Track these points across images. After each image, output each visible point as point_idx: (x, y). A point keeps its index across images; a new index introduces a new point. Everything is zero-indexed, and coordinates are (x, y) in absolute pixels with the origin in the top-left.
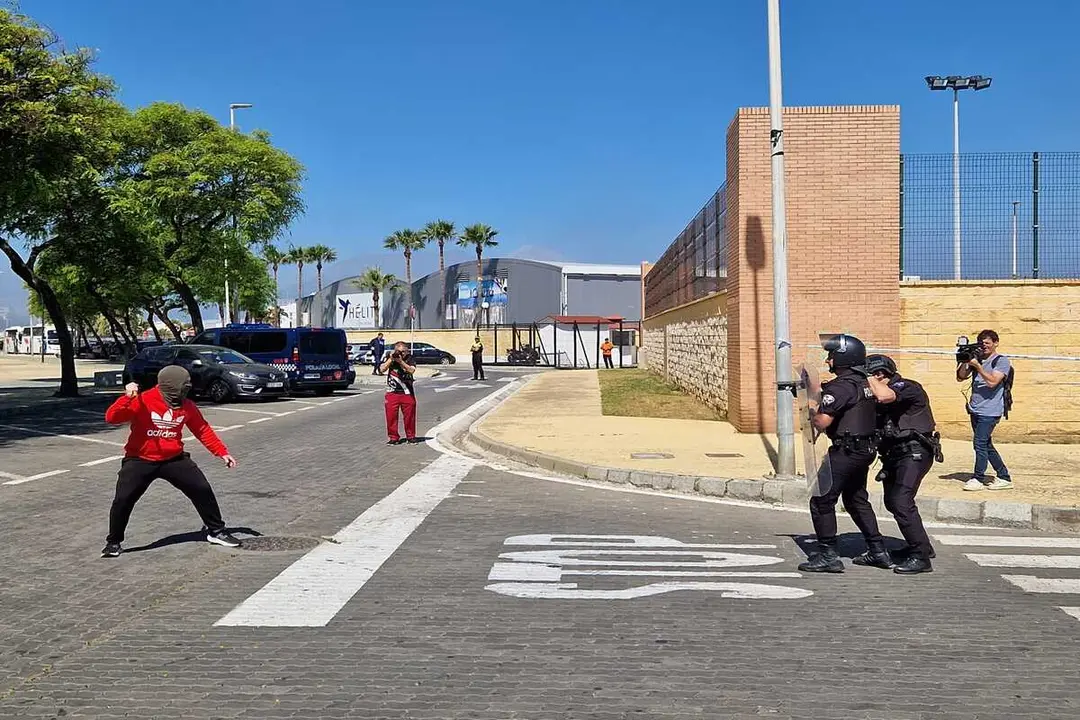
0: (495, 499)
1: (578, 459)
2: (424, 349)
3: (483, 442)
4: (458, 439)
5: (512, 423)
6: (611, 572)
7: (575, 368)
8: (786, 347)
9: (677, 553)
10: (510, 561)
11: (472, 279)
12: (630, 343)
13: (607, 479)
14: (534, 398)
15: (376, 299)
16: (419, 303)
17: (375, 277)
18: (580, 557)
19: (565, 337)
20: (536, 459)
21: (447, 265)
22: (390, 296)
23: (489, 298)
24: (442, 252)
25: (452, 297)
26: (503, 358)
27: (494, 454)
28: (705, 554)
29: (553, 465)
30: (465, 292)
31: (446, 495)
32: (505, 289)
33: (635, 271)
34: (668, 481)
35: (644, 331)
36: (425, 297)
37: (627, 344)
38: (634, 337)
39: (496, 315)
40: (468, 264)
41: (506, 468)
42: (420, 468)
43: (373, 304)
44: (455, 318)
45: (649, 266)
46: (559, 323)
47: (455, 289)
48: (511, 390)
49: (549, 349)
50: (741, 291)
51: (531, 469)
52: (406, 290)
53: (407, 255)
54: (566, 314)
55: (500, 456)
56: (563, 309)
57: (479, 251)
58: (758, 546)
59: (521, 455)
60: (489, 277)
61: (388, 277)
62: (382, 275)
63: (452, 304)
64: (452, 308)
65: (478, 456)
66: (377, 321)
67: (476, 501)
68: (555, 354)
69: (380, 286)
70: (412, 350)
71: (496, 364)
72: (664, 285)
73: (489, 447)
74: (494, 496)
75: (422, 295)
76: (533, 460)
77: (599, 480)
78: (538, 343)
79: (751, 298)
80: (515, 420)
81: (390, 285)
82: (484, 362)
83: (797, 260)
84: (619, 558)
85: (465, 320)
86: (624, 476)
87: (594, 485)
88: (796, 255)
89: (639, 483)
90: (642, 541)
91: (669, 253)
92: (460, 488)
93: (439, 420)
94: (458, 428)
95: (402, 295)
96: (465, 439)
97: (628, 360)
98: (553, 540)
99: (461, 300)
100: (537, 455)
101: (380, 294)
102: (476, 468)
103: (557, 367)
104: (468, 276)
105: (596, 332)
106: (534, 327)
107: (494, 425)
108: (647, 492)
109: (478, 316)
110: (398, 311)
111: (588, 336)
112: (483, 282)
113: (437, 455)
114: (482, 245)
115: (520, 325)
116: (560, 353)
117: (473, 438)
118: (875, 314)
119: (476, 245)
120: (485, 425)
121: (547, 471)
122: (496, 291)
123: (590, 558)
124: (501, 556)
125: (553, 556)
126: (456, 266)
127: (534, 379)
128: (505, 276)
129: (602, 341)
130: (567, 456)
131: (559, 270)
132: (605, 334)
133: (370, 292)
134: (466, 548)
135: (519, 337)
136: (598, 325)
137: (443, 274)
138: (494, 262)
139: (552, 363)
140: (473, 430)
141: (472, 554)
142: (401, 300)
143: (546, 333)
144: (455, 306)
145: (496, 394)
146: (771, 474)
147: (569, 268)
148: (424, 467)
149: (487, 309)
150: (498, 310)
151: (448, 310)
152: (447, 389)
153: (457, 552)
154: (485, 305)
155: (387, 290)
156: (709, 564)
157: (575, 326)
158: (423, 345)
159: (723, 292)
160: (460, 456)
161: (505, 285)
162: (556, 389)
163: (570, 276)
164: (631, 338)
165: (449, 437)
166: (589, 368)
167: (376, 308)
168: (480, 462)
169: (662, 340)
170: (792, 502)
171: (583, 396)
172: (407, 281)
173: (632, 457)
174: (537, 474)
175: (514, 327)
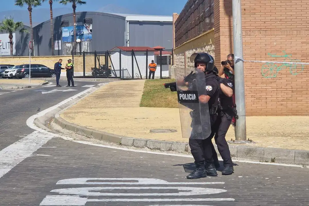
0: (59, 157)
1: (116, 133)
2: (40, 68)
3: (62, 123)
4: (48, 123)
5: (82, 112)
6: (118, 200)
7: (133, 78)
8: (241, 62)
9: (162, 188)
10: (57, 194)
11: (70, 24)
12: (168, 63)
13: (133, 145)
14: (100, 97)
15: (11, 37)
16: (38, 40)
17: (10, 24)
18: (101, 191)
19: (127, 59)
20: (92, 134)
21: (54, 16)
22: (20, 35)
23: (81, 36)
24: (51, 8)
25: (58, 36)
26: (89, 73)
27: (68, 131)
28: (179, 188)
29: (102, 137)
30: (66, 33)
31: (29, 155)
32: (91, 30)
33: (169, 19)
34: (169, 146)
35: (175, 56)
36: (42, 36)
37: (166, 64)
38: (170, 60)
39: (85, 47)
40: (68, 15)
41: (72, 139)
42: (17, 139)
43: (9, 40)
44: (60, 49)
45: (177, 15)
46: (123, 51)
47: (60, 31)
48: (89, 92)
49: (117, 67)
50: (221, 29)
51: (88, 139)
52: (29, 32)
53: (30, 10)
54: (128, 46)
55: (71, 132)
56: (127, 42)
57: (74, 7)
58: (213, 183)
59: (83, 131)
60: (81, 23)
61: (18, 24)
62: (15, 22)
63: (58, 40)
64: (58, 43)
65: (58, 132)
66: (12, 51)
67: (47, 159)
68: (120, 70)
69: (13, 29)
70: (30, 68)
71: (84, 77)
72: (184, 27)
73: (65, 126)
74: (59, 155)
75: (40, 34)
76: (89, 134)
77: (128, 145)
78: (110, 64)
79: (227, 34)
80: (84, 110)
81: (20, 28)
82: (75, 75)
83: (255, 9)
84: (126, 191)
85: (67, 50)
86: (143, 143)
87: (125, 149)
88: (254, 7)
89: (152, 147)
90: (143, 181)
91: (186, 7)
92: (39, 151)
93: (39, 111)
94: (50, 116)
95: (28, 35)
96: (52, 122)
97: (165, 74)
98: (88, 181)
99: (63, 38)
100: (91, 131)
101: (14, 35)
102: (53, 139)
103: (121, 78)
104: (68, 23)
105: (146, 56)
106: (107, 54)
107: (70, 113)
108: (157, 152)
109: (75, 48)
110: (25, 45)
111: (141, 59)
112: (77, 26)
113: (31, 131)
114: (76, 3)
115: (100, 53)
116: (123, 70)
117: (57, 122)
118: (302, 43)
119: (72, 4)
120: (65, 114)
121: (98, 141)
122: (85, 32)
123: (108, 191)
124: (52, 191)
125: (84, 191)
126: (61, 17)
127: (105, 85)
128: (90, 22)
129: (150, 62)
130: (110, 132)
131: (124, 18)
132: (152, 58)
133: (7, 33)
134: (32, 187)
135: (99, 60)
136: (147, 52)
137: (52, 22)
138: (84, 14)
139: (118, 75)
140: (57, 116)
141: (34, 190)
142: (27, 38)
143: (115, 57)
144: (60, 41)
145: (79, 95)
146: (232, 140)
147: (130, 18)
148: (21, 138)
149: (80, 43)
150: (86, 44)
151: (56, 44)
152: (49, 92)
153: (26, 189)
154: (78, 40)
155: (18, 32)
156: (180, 194)
157: (133, 52)
158: (40, 66)
159: (212, 30)
160: (46, 132)
161: (91, 28)
162: (116, 92)
163: (131, 22)
164: (168, 60)
165: (42, 121)
166: (142, 78)
167: (11, 43)
168: (57, 135)
169: (183, 60)
170: (242, 157)
171: (131, 95)
172: (29, 25)
173: (151, 131)
174: (91, 142)
175: (96, 54)
